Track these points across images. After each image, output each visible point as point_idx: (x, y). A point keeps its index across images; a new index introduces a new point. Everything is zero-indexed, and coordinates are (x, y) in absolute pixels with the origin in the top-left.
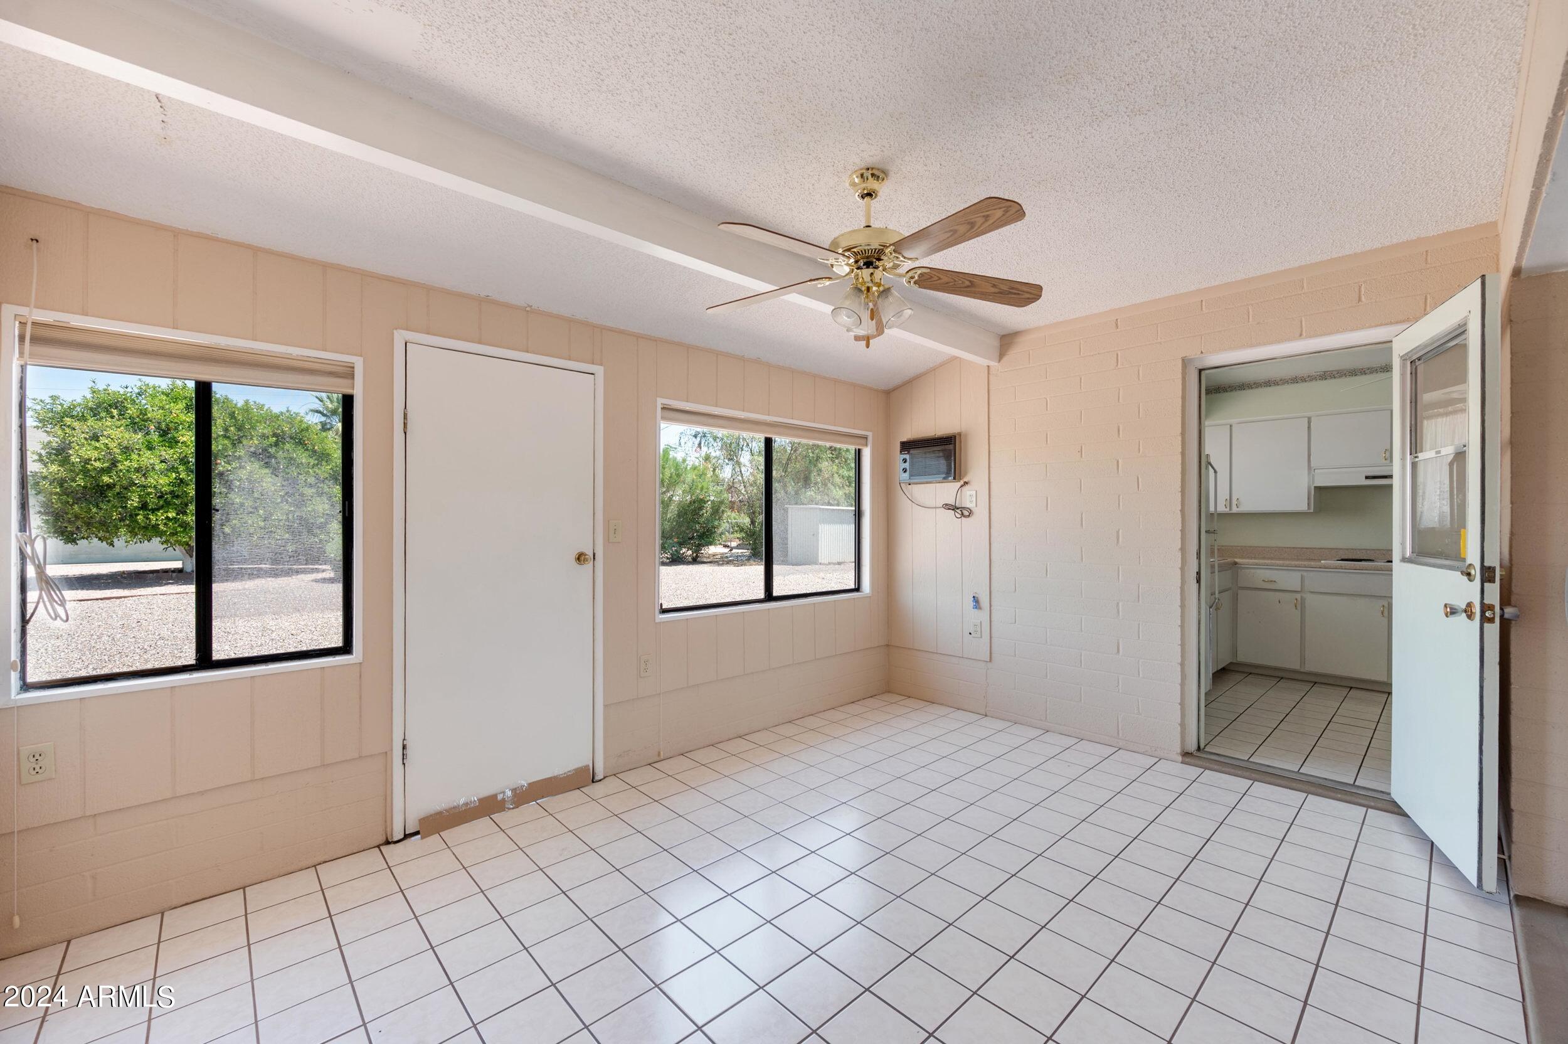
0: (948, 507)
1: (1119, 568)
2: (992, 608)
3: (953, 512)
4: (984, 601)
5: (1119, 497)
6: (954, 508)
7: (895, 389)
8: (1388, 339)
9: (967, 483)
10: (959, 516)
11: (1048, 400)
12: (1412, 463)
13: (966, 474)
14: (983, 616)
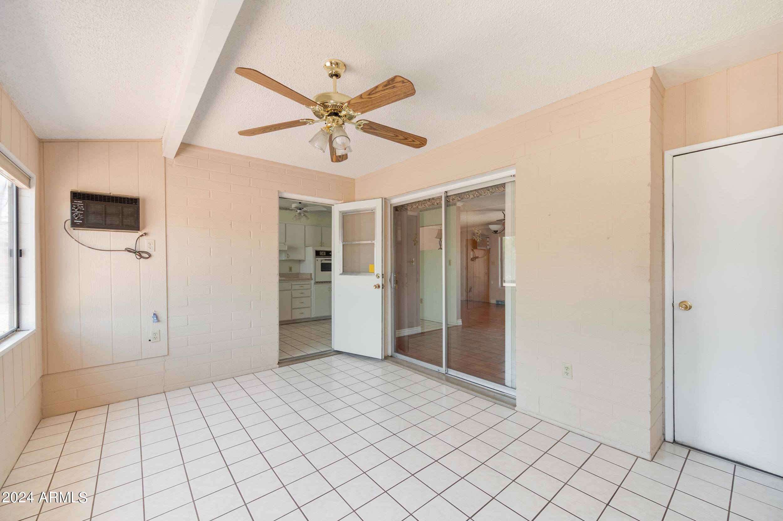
0: (129, 250)
1: (251, 285)
2: (169, 319)
3: (134, 254)
4: (163, 316)
5: (251, 250)
6: (135, 252)
7: (51, 141)
8: (333, 204)
9: (145, 234)
10: (138, 257)
11: (211, 191)
12: (343, 245)
13: (144, 227)
14: (162, 326)
